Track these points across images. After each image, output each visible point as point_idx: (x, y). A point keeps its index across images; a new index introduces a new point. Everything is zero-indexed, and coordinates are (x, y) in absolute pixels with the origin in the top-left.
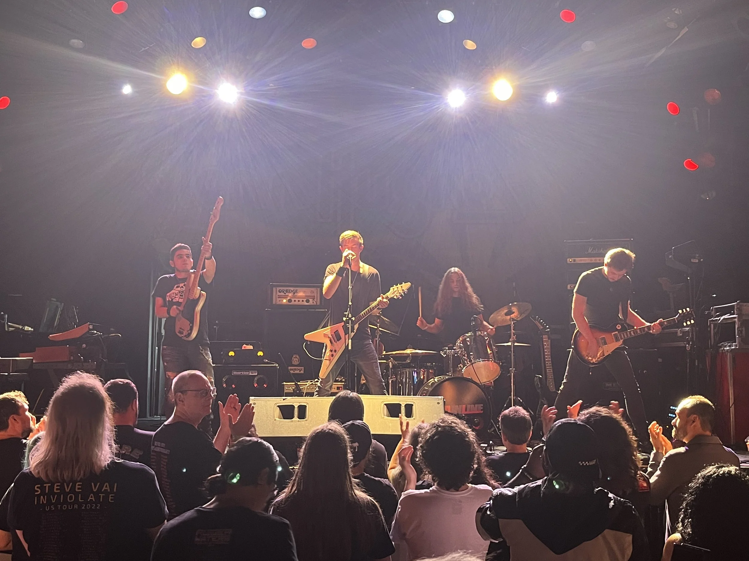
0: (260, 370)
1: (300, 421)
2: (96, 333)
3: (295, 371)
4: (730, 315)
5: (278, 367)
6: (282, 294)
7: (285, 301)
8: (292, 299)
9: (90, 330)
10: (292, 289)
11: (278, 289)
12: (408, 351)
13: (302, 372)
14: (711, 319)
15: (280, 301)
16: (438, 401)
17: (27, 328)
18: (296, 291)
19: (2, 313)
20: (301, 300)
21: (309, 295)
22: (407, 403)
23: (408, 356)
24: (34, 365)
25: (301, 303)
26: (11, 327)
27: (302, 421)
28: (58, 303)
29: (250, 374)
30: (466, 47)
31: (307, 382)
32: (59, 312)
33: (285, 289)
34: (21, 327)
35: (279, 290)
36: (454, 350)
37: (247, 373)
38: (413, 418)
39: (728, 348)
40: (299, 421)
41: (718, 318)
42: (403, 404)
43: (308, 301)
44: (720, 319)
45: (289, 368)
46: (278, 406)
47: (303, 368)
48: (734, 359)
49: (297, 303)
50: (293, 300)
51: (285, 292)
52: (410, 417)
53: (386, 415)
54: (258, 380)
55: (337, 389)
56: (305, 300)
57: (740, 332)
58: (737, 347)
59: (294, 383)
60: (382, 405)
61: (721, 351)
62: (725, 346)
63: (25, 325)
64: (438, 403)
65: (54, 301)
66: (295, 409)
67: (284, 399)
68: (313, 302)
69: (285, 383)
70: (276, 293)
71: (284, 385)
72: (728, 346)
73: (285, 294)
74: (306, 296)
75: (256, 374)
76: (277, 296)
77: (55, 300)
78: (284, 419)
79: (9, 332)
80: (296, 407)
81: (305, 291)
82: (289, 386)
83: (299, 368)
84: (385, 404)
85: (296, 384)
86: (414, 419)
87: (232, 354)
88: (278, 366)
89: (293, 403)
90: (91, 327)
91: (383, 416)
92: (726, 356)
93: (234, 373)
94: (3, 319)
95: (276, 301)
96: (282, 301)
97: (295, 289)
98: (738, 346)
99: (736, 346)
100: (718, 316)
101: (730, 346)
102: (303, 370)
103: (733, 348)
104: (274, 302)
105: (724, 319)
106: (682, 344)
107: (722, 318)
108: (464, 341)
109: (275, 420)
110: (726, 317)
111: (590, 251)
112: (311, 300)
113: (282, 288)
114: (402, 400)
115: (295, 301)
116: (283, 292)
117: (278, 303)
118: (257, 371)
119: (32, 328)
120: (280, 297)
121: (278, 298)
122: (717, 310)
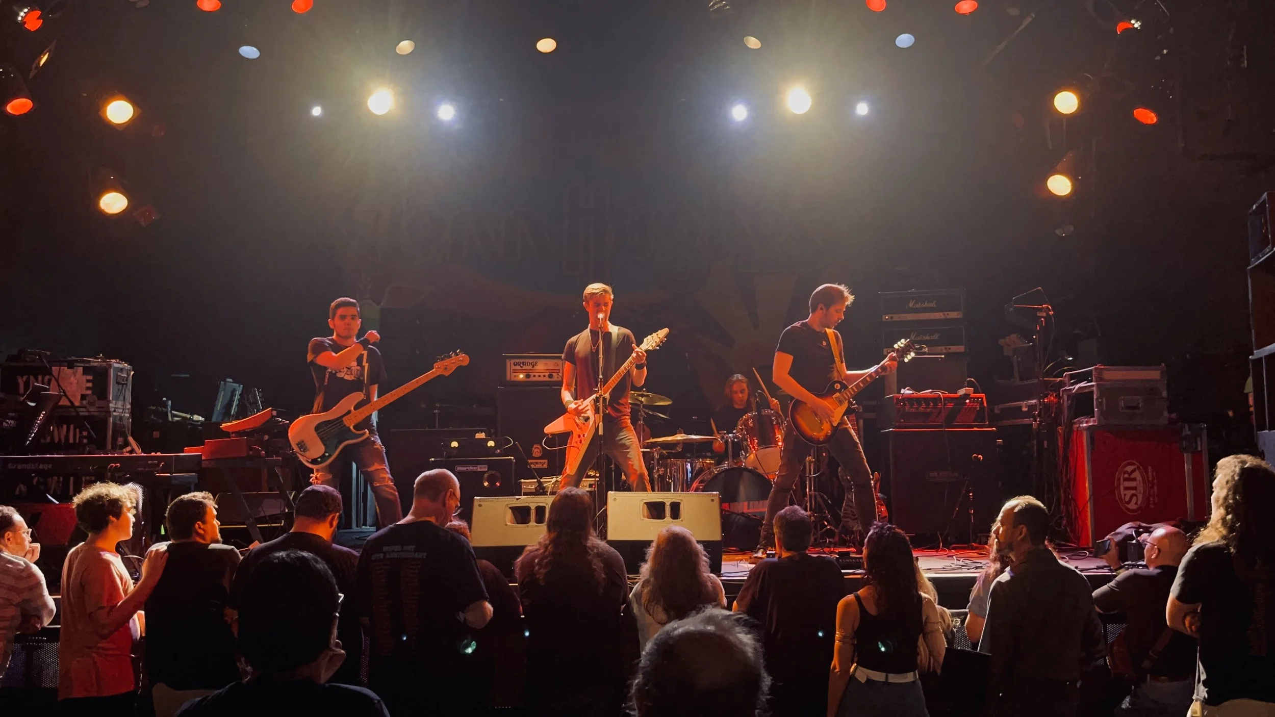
0: (491, 464)
1: (538, 526)
2: (281, 421)
3: (537, 465)
4: (1087, 383)
5: (514, 461)
6: (518, 367)
7: (521, 376)
8: (530, 374)
9: (273, 417)
10: (531, 361)
11: (512, 361)
12: (679, 437)
13: (545, 466)
14: (1063, 389)
15: (515, 376)
16: (713, 498)
17: (196, 418)
18: (536, 364)
19: (165, 399)
20: (542, 375)
21: (552, 368)
22: (673, 501)
23: (677, 443)
24: (203, 462)
25: (542, 379)
26: (176, 416)
27: (541, 526)
28: (236, 385)
29: (479, 470)
30: (748, 46)
31: (552, 478)
32: (237, 397)
33: (522, 361)
34: (188, 416)
35: (514, 363)
36: (734, 433)
37: (475, 468)
38: (680, 519)
39: (1085, 425)
40: (536, 526)
41: (1073, 387)
42: (668, 502)
43: (551, 376)
44: (1074, 388)
45: (530, 461)
46: (510, 508)
47: (546, 461)
48: (1092, 440)
49: (537, 379)
50: (532, 374)
51: (522, 365)
52: (677, 519)
53: (646, 516)
54: (488, 477)
55: (589, 487)
56: (547, 374)
57: (1100, 404)
58: (1096, 424)
59: (536, 480)
60: (642, 503)
61: (1075, 429)
62: (1082, 423)
63: (194, 414)
64: (713, 500)
65: (231, 382)
66: (532, 511)
67: (517, 499)
68: (558, 378)
69: (523, 480)
70: (510, 365)
71: (521, 482)
72: (1084, 422)
73: (522, 367)
74: (547, 370)
75: (487, 470)
76: (512, 371)
77: (231, 380)
78: (518, 524)
79: (173, 423)
80: (533, 508)
81: (547, 364)
82: (529, 484)
83: (541, 461)
84: (645, 503)
85: (539, 482)
86: (682, 521)
87: (455, 444)
88: (514, 459)
89: (529, 503)
90: (274, 413)
91: (642, 518)
92: (1082, 434)
93: (458, 469)
94: (166, 406)
95: (510, 376)
96: (518, 376)
97: (534, 361)
98: (1097, 422)
99: (1094, 421)
100: (1073, 384)
101: (1087, 422)
102: (546, 463)
103: (1091, 424)
104: (508, 378)
105: (1080, 388)
106: (1027, 421)
107: (1077, 387)
108: (745, 423)
109: (506, 525)
110: (1082, 384)
111: (911, 305)
112: (555, 375)
113: (517, 361)
114: (667, 498)
115: (534, 376)
116: (519, 365)
117: (513, 379)
118: (487, 466)
119: (203, 417)
120: (515, 371)
121: (513, 372)
122: (1072, 377)
